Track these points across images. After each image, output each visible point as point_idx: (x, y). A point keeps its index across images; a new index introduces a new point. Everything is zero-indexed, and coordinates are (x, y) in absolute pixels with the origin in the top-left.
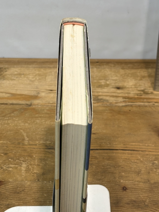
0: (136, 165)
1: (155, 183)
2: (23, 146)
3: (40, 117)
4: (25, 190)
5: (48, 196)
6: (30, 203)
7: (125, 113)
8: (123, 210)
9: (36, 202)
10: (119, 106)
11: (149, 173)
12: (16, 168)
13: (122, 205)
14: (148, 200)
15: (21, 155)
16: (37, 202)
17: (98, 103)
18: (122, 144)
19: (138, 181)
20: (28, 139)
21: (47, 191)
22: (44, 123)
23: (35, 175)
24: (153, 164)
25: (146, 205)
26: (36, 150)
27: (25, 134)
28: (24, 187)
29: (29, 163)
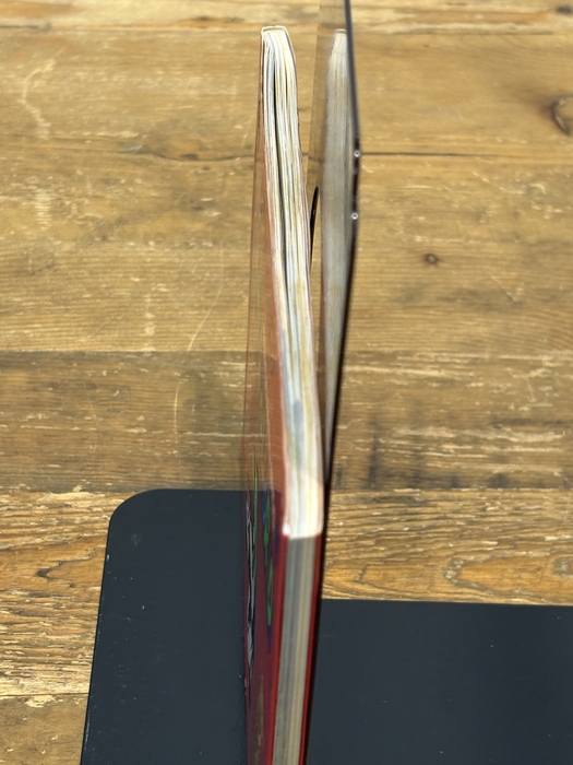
0: (465, 195)
1: (541, 242)
2: (34, 145)
3: (89, 63)
4: (57, 267)
5: (145, 282)
6: (80, 302)
7: (408, 53)
8: (431, 317)
9: (102, 298)
10: (383, 35)
11: (516, 215)
12: (15, 205)
13: (425, 303)
14: (520, 289)
15: (27, 169)
16: (108, 298)
17: (303, 24)
18: (407, 139)
19: (477, 239)
20: (48, 125)
21: (143, 268)
22: (104, 80)
23: (91, 224)
24: (530, 190)
25: (515, 303)
26: (85, 155)
27: (36, 112)
28: (52, 257)
29: (62, 191)
